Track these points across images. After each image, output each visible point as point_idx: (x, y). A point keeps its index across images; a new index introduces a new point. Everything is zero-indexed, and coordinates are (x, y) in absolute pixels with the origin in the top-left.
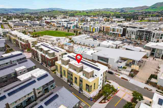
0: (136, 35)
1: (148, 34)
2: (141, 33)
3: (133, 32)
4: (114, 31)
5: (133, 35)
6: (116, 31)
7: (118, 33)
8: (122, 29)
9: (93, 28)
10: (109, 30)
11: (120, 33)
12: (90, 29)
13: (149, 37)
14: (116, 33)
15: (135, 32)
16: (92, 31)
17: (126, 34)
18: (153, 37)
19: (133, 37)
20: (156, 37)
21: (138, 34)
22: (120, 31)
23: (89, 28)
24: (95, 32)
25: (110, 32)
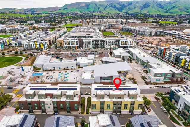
0: (92, 45)
1: (102, 42)
2: (96, 43)
3: (89, 43)
4: (69, 44)
5: (90, 45)
6: (71, 44)
7: (74, 45)
8: (78, 41)
9: (40, 44)
10: (63, 43)
11: (77, 45)
12: (36, 45)
13: (103, 44)
14: (72, 45)
15: (91, 42)
16: (39, 47)
17: (83, 46)
18: (107, 44)
19: (90, 47)
20: (108, 44)
21: (95, 44)
22: (76, 43)
23: (33, 44)
24: (44, 49)
25: (65, 45)
